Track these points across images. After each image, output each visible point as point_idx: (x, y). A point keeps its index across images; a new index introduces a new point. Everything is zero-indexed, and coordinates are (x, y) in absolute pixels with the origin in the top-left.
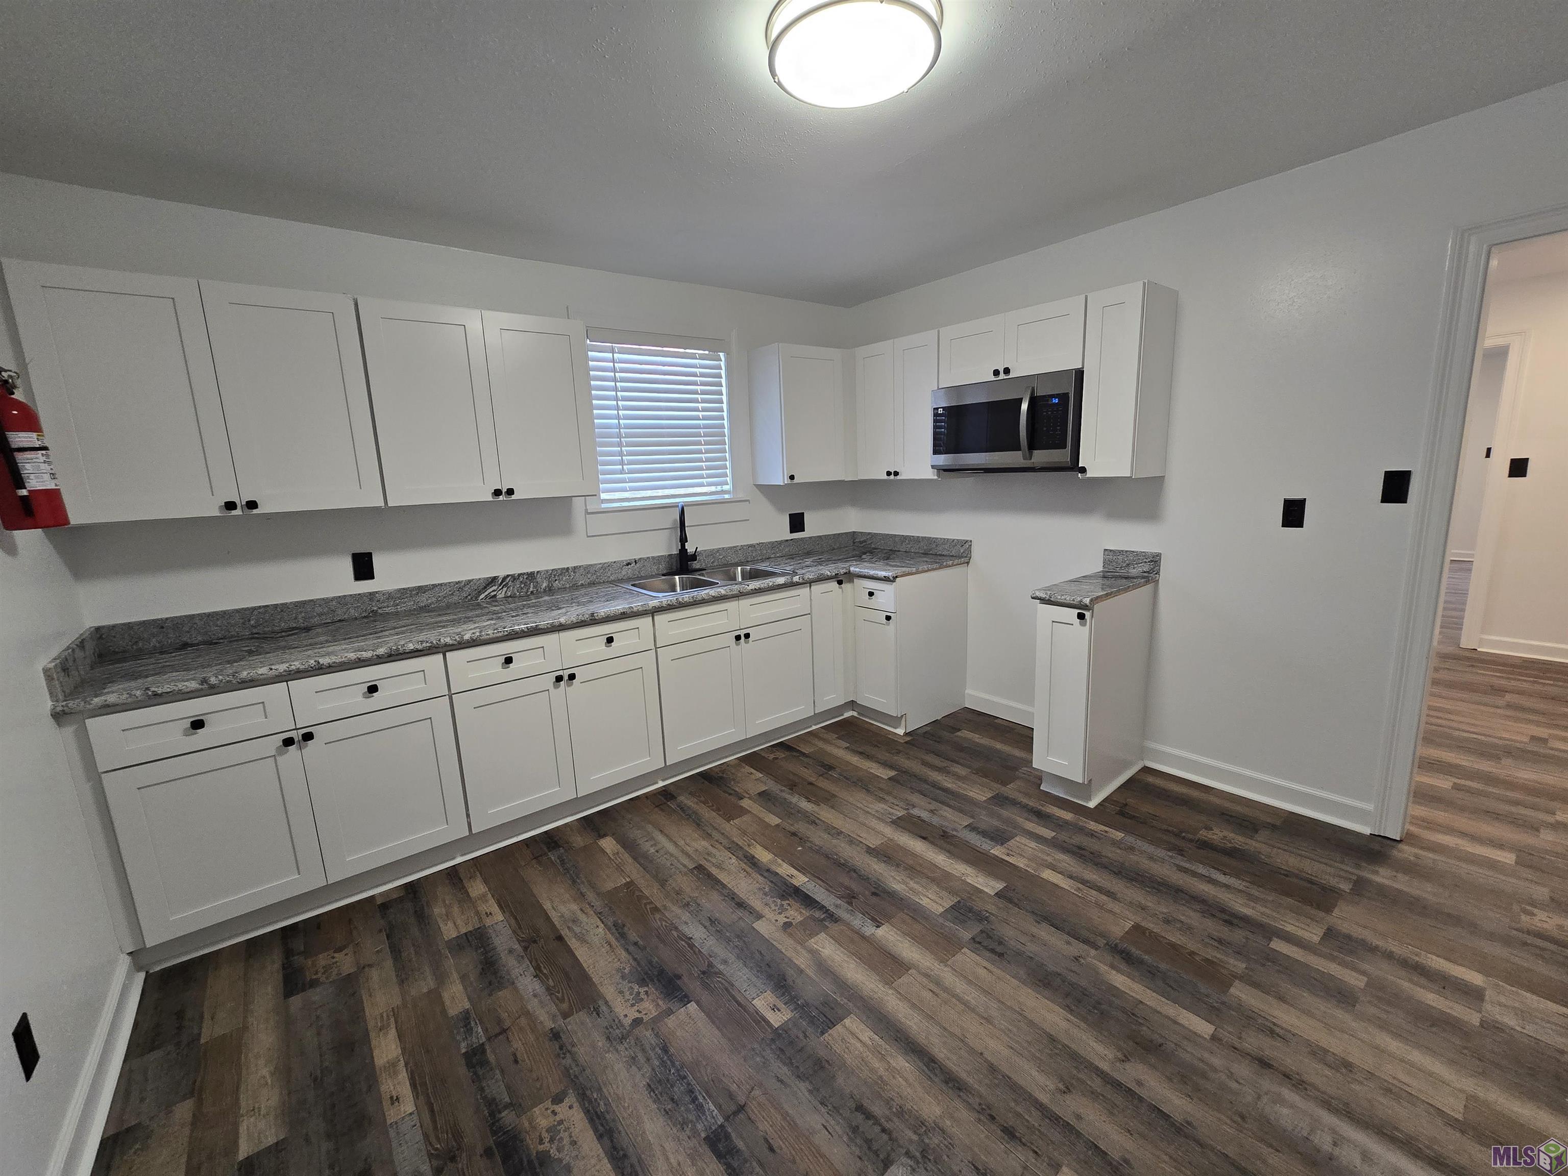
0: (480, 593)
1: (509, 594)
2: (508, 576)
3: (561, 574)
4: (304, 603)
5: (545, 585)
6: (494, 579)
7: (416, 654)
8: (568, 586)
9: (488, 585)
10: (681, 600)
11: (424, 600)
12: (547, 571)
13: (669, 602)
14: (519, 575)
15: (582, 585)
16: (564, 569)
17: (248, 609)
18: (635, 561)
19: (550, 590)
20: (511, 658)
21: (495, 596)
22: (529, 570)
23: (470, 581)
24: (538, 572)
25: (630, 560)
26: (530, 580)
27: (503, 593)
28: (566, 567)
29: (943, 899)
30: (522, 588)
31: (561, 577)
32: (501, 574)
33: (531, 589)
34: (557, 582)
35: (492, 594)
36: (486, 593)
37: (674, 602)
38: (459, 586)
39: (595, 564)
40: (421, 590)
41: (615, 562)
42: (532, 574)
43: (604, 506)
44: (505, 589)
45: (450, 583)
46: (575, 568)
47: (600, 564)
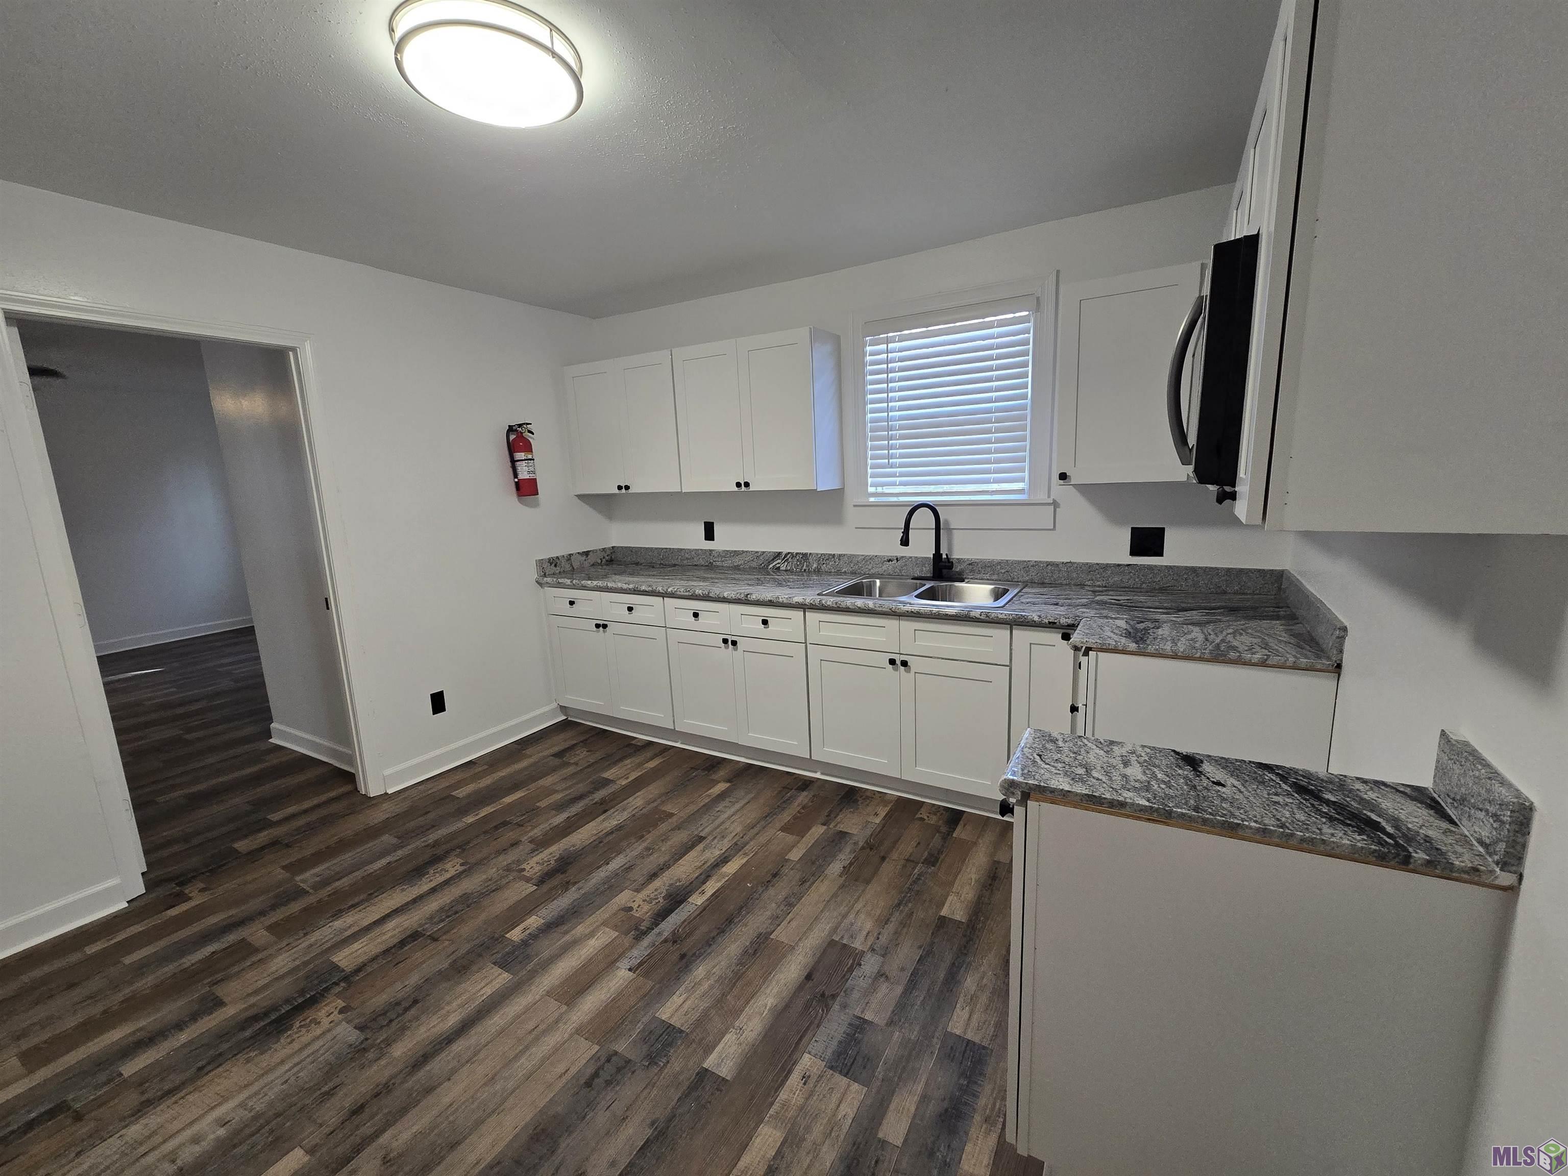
0: (769, 563)
1: (789, 568)
2: (789, 553)
3: (828, 559)
4: (681, 550)
5: (815, 566)
6: (780, 553)
7: (645, 593)
8: (833, 570)
9: (775, 558)
10: (823, 602)
11: (737, 561)
12: (817, 554)
13: (811, 602)
14: (797, 554)
15: (845, 572)
16: (830, 555)
17: (660, 548)
18: (897, 559)
19: (819, 571)
20: (698, 614)
21: (779, 567)
22: (804, 552)
23: (764, 552)
24: (810, 554)
25: (891, 556)
26: (804, 560)
27: (785, 566)
28: (833, 553)
29: (685, 1015)
30: (798, 565)
31: (828, 561)
32: (785, 550)
33: (804, 568)
34: (824, 565)
35: (778, 565)
36: (774, 564)
37: (817, 602)
38: (757, 555)
39: (858, 555)
40: (736, 553)
41: (876, 556)
42: (806, 554)
43: (872, 499)
44: (786, 563)
45: (752, 551)
46: (840, 555)
47: (863, 555)
